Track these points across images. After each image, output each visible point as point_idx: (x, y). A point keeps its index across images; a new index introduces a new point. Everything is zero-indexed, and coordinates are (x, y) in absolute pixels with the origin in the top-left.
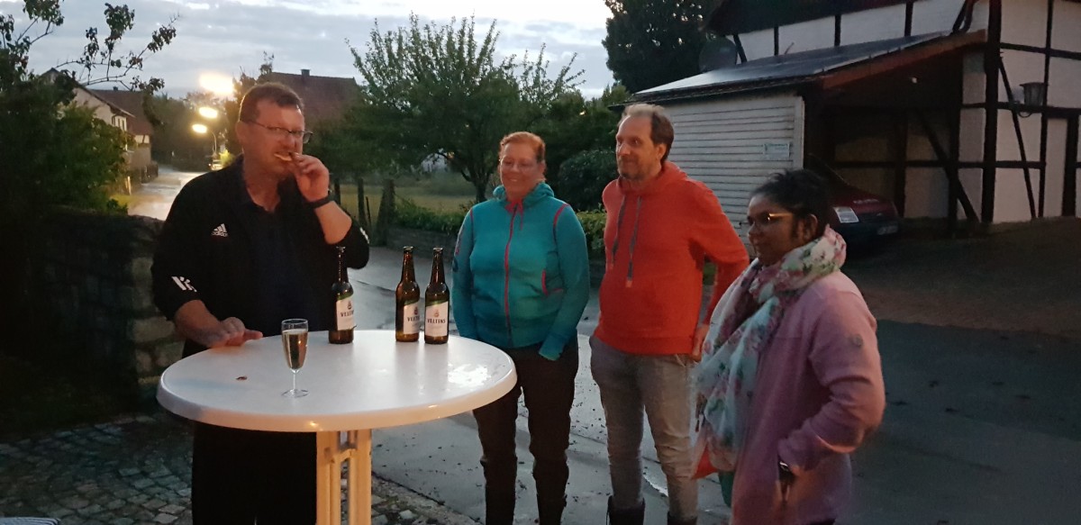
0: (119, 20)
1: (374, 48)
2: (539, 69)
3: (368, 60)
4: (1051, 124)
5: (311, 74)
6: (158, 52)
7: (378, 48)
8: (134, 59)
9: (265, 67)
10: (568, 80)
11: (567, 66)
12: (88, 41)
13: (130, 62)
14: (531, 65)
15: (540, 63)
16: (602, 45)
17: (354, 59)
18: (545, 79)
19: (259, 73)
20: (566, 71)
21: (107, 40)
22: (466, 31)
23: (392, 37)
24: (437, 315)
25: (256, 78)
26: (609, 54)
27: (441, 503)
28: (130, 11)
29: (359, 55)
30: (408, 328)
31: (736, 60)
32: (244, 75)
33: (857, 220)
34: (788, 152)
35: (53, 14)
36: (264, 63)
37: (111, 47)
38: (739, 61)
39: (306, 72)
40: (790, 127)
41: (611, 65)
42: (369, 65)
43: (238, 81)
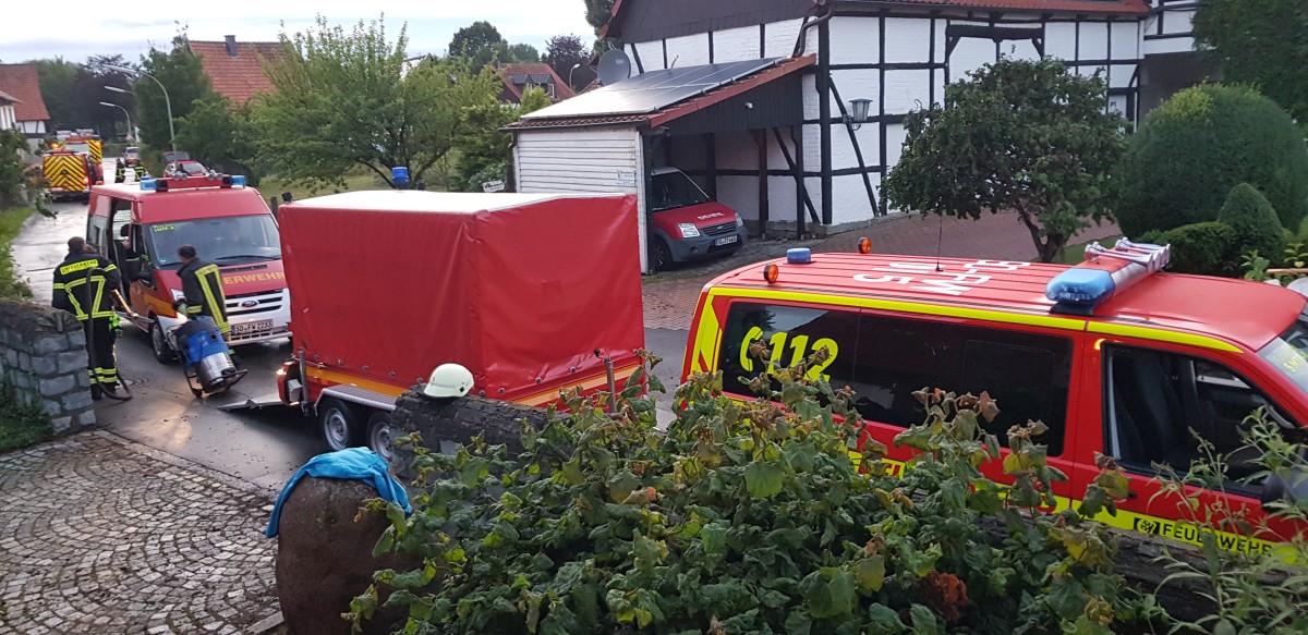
4: (890, 130)
5: (237, 40)
9: (178, 40)
19: (172, 47)
25: (169, 53)
27: (239, 478)
31: (630, 73)
32: (153, 50)
33: (698, 235)
36: (177, 35)
38: (634, 73)
39: (230, 38)
40: (633, 158)
43: (147, 58)
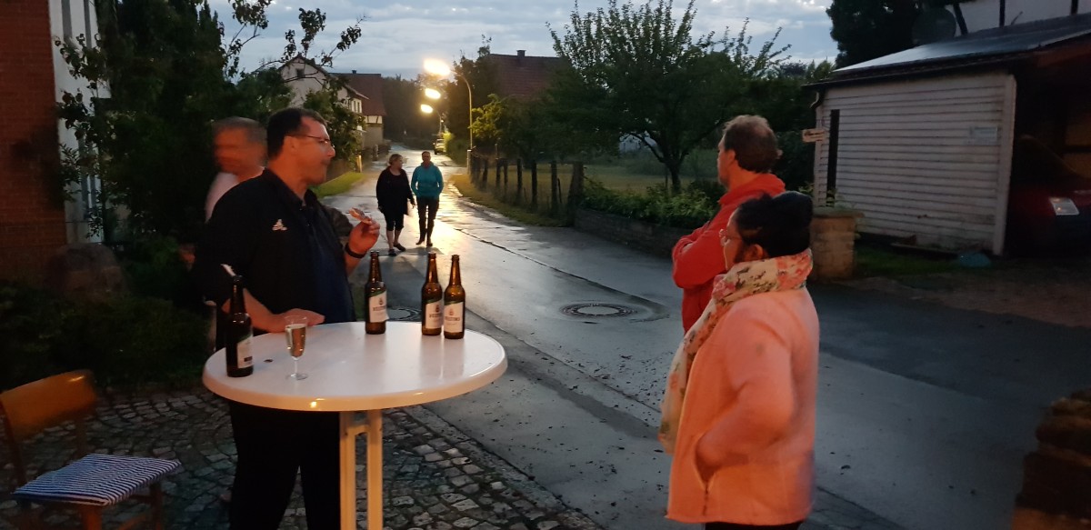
0: (312, 22)
1: (574, 30)
2: (741, 45)
3: (566, 43)
5: (526, 55)
6: (346, 50)
7: (577, 30)
8: (325, 57)
9: (483, 50)
10: (771, 56)
11: (771, 41)
12: (288, 43)
13: (322, 60)
14: (731, 41)
15: (741, 40)
16: (826, 14)
17: (553, 42)
18: (747, 56)
19: (477, 56)
20: (769, 47)
21: (303, 41)
22: (663, 10)
23: (591, 18)
24: (451, 313)
25: (474, 60)
26: (834, 23)
27: (531, 478)
28: (322, 14)
29: (559, 37)
30: (430, 324)
31: (954, 33)
32: (464, 58)
33: (1077, 212)
34: (995, 135)
35: (258, 19)
36: (482, 45)
37: (306, 47)
38: (958, 32)
39: (521, 53)
40: (999, 109)
41: (836, 35)
42: (568, 47)
43: (458, 64)
